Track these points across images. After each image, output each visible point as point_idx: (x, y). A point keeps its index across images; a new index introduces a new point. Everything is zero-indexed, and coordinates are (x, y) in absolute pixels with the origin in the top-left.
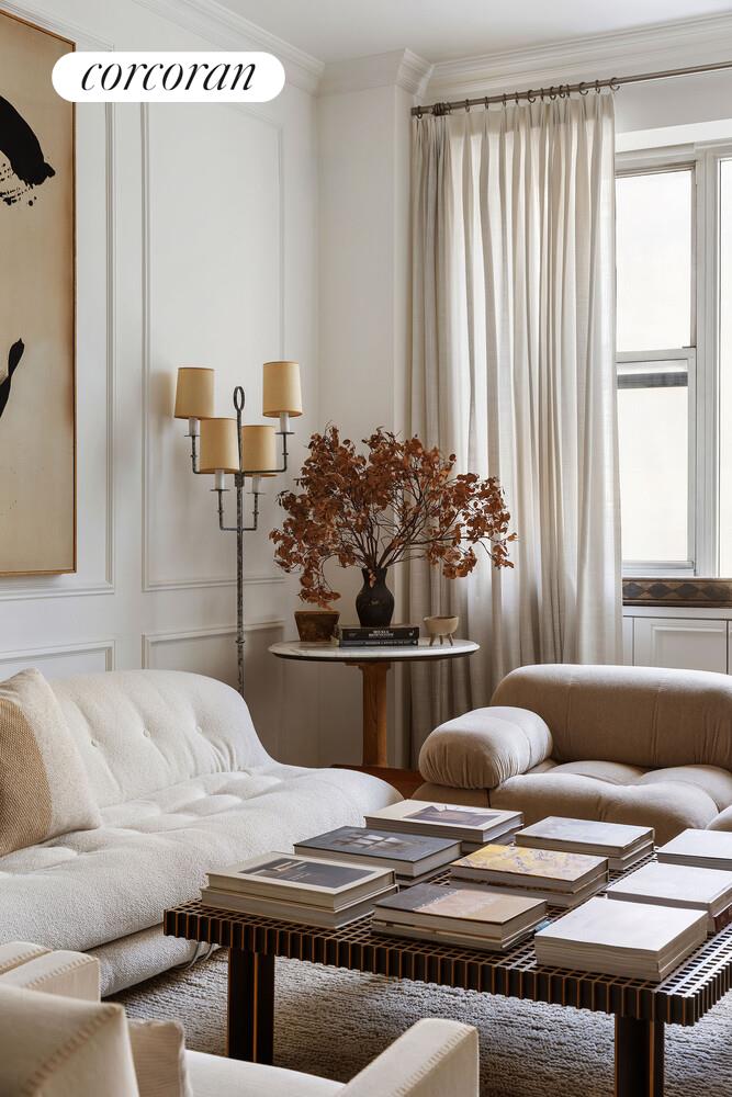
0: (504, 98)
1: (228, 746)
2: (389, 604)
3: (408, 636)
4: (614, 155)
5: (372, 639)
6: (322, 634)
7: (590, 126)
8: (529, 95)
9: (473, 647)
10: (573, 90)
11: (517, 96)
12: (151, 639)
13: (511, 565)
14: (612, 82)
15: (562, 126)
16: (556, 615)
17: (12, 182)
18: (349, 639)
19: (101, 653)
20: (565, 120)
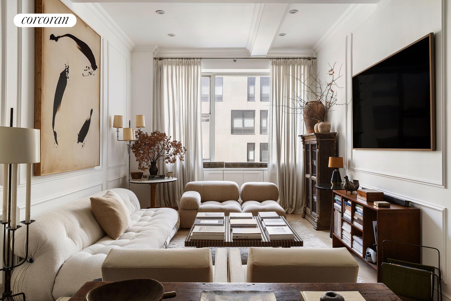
0: (176, 58)
2: (157, 170)
3: (162, 177)
4: (201, 73)
5: (155, 178)
6: (139, 177)
7: (196, 67)
8: (182, 58)
9: (176, 179)
10: (192, 59)
11: (179, 58)
12: (108, 181)
13: (184, 160)
14: (200, 58)
15: (190, 66)
16: (188, 171)
17: (91, 70)
18: (150, 178)
19: (101, 185)
20: (191, 65)
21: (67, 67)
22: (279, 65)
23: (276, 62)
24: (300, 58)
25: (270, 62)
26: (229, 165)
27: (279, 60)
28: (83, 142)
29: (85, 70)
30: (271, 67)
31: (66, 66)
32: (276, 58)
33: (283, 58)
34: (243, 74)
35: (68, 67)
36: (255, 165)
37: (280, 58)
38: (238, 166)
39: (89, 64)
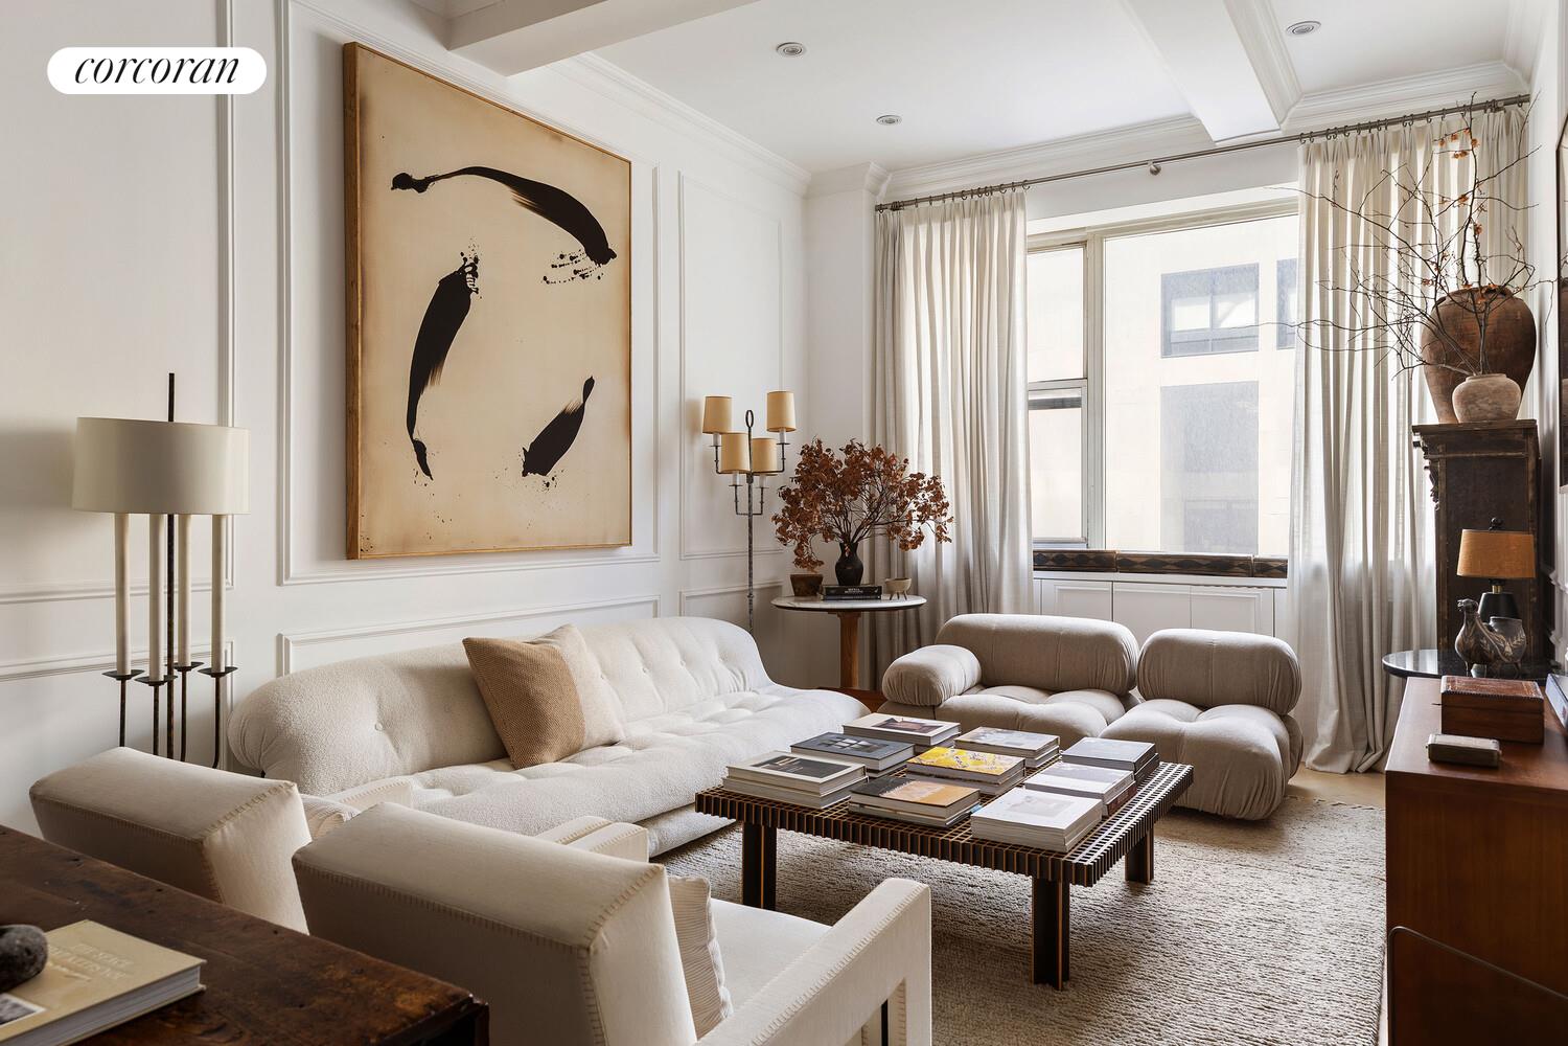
0: (944, 197)
1: (742, 673)
3: (873, 593)
4: (1026, 237)
5: (847, 595)
6: (811, 591)
7: (1008, 216)
8: (962, 194)
9: (921, 601)
10: (995, 190)
11: (953, 195)
12: (686, 595)
13: (950, 540)
14: (1024, 184)
15: (987, 216)
16: (983, 578)
17: (586, 263)
18: (832, 594)
19: (651, 606)
20: (989, 212)
21: (470, 261)
22: (1338, 158)
23: (1323, 146)
24: (1444, 112)
25: (1300, 149)
26: (1135, 563)
27: (1341, 137)
28: (551, 474)
29: (553, 266)
30: (1302, 170)
31: (465, 260)
32: (1327, 133)
33: (1359, 128)
34: (1209, 218)
35: (476, 260)
36: (1240, 566)
37: (1345, 130)
38: (1168, 567)
39: (574, 246)
